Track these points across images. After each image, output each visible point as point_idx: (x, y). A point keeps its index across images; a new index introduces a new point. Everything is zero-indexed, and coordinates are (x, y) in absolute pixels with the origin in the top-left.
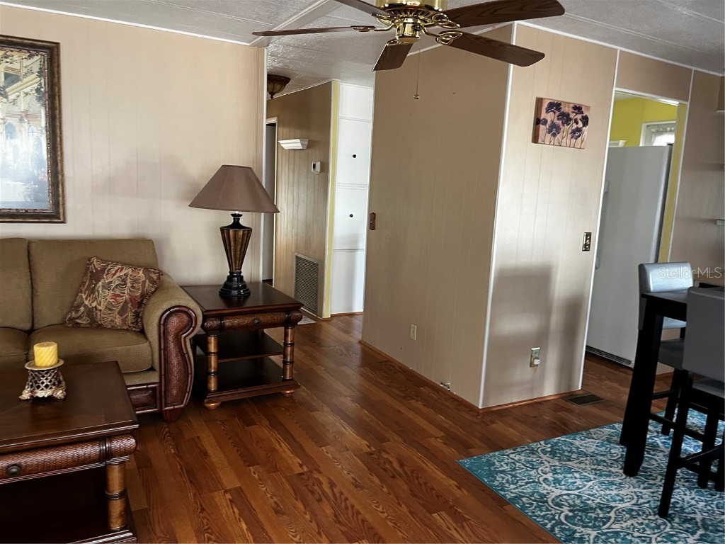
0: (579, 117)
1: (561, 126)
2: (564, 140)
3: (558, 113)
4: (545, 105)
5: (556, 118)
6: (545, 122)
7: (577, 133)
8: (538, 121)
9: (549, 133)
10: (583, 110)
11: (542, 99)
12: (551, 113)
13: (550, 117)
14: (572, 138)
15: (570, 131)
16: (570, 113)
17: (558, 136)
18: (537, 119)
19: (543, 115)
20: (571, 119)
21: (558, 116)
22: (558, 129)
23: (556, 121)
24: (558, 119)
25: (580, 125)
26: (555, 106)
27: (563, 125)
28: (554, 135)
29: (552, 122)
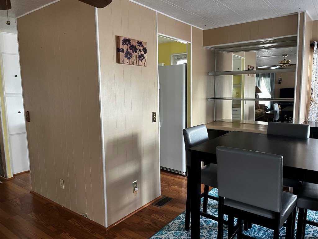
0: (141, 48)
1: (132, 53)
2: (135, 61)
3: (129, 46)
4: (121, 41)
5: (129, 48)
6: (123, 51)
7: (141, 57)
8: (118, 50)
9: (126, 57)
10: (143, 44)
11: (119, 36)
12: (126, 45)
13: (125, 47)
14: (139, 60)
15: (138, 56)
16: (136, 45)
17: (131, 59)
18: (118, 48)
19: (121, 46)
20: (137, 49)
21: (130, 47)
22: (131, 55)
23: (129, 50)
24: (130, 49)
25: (143, 53)
26: (127, 41)
27: (133, 53)
28: (129, 58)
29: (127, 51)
